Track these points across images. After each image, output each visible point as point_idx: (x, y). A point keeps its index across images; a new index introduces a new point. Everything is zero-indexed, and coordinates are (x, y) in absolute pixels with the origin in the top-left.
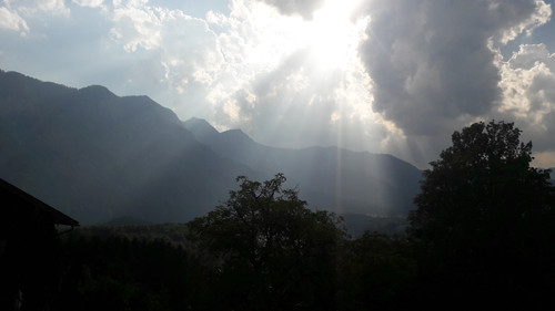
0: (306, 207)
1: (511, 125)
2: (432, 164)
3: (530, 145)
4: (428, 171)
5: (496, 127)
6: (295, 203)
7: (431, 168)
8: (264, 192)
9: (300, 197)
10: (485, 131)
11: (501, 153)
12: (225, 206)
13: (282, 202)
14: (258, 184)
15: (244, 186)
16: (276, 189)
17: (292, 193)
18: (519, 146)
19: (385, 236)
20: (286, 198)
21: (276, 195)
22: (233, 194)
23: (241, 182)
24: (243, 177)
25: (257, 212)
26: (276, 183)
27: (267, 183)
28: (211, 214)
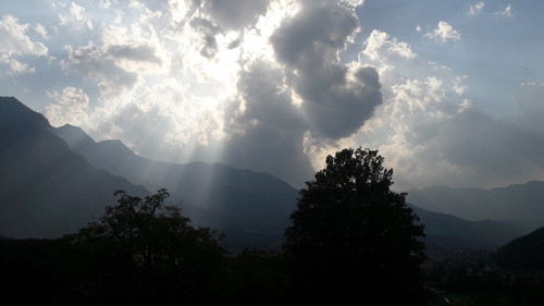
0: (189, 224)
1: (375, 153)
2: (307, 183)
3: (391, 171)
4: (303, 191)
5: (363, 153)
6: (177, 221)
7: (307, 188)
8: (145, 208)
9: (183, 214)
10: (354, 156)
11: (366, 177)
12: (99, 222)
13: (163, 218)
14: (138, 199)
15: (122, 201)
16: (158, 205)
17: (175, 210)
18: (383, 172)
19: (263, 252)
20: (168, 215)
21: (158, 212)
22: (109, 210)
23: (119, 197)
24: (121, 192)
25: (136, 229)
26: (158, 199)
27: (148, 198)
28: (83, 231)
